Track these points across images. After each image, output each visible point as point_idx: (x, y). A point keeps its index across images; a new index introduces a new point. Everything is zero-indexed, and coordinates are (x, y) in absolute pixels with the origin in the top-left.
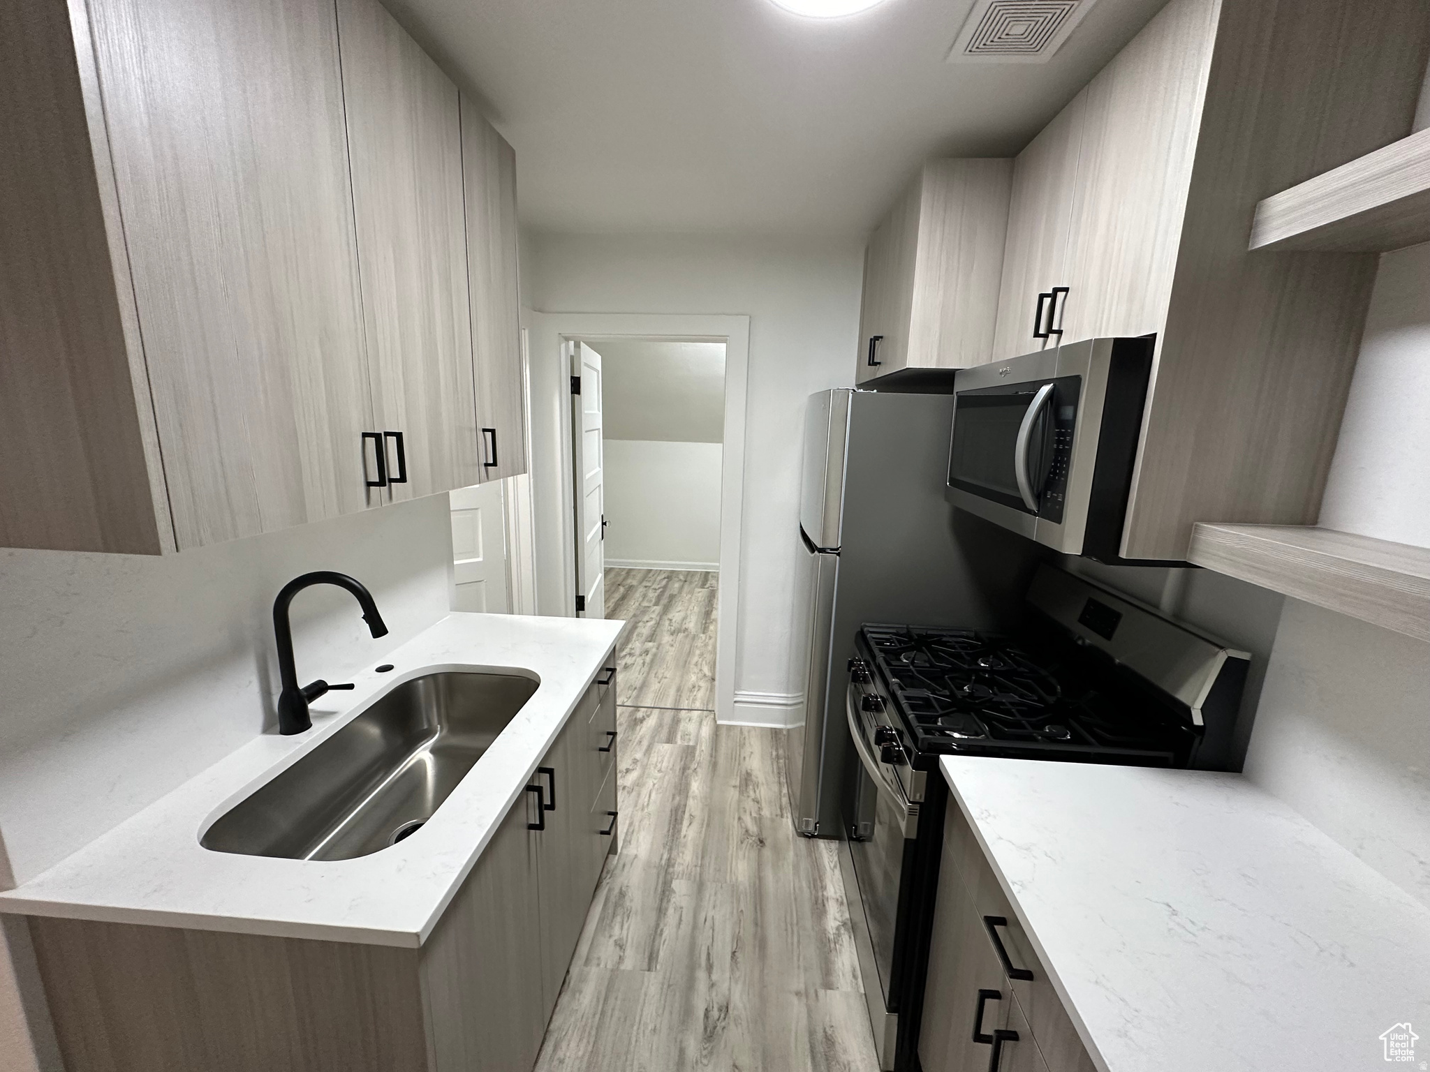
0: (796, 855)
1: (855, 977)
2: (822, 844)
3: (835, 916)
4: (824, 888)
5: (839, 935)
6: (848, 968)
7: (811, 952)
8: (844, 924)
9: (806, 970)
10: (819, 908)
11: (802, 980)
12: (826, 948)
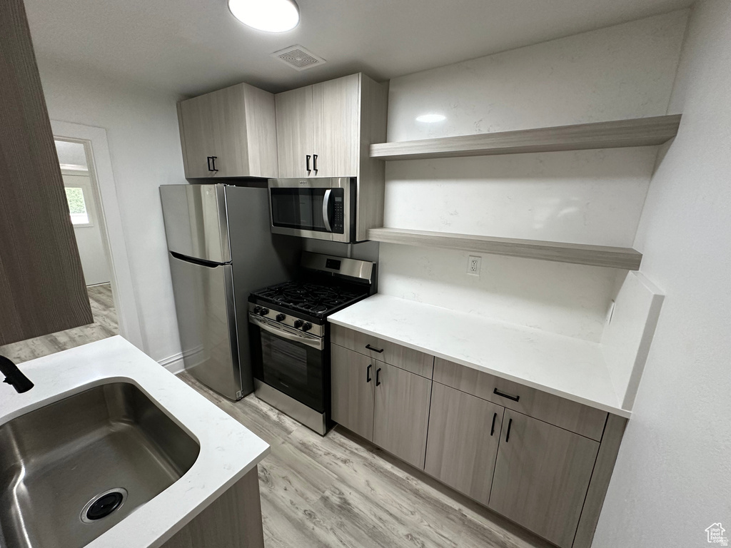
0: (240, 409)
1: (295, 424)
2: (247, 399)
3: (273, 415)
4: (261, 410)
5: (279, 418)
6: (291, 424)
7: (276, 430)
8: (278, 414)
9: (279, 435)
10: (266, 417)
11: (281, 438)
12: (279, 425)
